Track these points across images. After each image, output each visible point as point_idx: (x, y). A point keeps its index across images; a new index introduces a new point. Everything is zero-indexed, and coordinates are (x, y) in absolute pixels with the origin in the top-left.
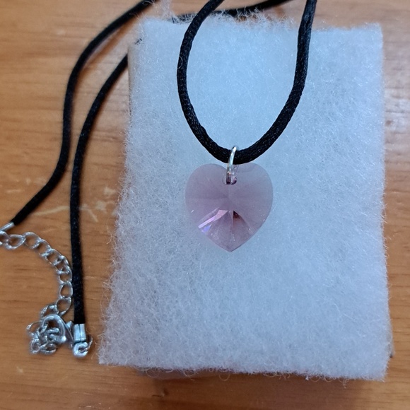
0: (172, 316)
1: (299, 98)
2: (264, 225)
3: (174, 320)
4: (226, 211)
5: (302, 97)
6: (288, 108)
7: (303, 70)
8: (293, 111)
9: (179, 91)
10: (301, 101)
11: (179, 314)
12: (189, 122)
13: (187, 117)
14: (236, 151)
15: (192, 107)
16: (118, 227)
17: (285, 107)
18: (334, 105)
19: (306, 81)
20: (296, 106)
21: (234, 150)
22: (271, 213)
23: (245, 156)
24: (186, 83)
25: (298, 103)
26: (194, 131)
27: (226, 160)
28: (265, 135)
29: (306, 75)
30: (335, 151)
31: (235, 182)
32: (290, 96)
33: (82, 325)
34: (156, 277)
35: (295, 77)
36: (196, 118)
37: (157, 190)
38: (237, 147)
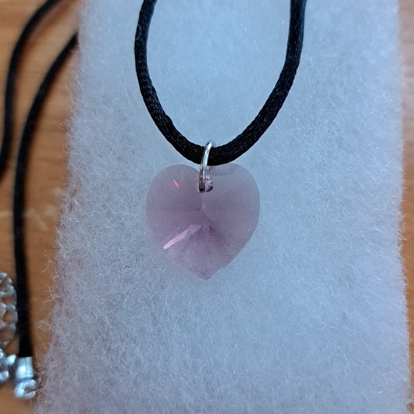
0: (128, 367)
1: (293, 78)
2: (249, 244)
3: (131, 373)
4: (200, 226)
5: (296, 77)
6: (279, 91)
7: (297, 42)
8: (286, 95)
9: (137, 70)
10: (295, 81)
11: (138, 363)
12: (151, 110)
13: (147, 104)
14: (212, 149)
15: (154, 89)
16: (59, 249)
17: (274, 90)
18: (338, 86)
19: (302, 56)
20: (289, 89)
21: (209, 147)
22: (257, 228)
23: (223, 155)
24: (146, 59)
25: (291, 84)
26: (157, 122)
27: (198, 160)
28: (249, 127)
29: (301, 47)
30: (339, 147)
31: (211, 188)
32: (281, 75)
33: (28, 359)
34: (108, 315)
35: (288, 51)
36: (159, 105)
37: (109, 199)
38: (213, 143)
